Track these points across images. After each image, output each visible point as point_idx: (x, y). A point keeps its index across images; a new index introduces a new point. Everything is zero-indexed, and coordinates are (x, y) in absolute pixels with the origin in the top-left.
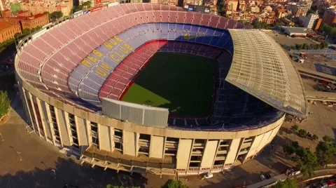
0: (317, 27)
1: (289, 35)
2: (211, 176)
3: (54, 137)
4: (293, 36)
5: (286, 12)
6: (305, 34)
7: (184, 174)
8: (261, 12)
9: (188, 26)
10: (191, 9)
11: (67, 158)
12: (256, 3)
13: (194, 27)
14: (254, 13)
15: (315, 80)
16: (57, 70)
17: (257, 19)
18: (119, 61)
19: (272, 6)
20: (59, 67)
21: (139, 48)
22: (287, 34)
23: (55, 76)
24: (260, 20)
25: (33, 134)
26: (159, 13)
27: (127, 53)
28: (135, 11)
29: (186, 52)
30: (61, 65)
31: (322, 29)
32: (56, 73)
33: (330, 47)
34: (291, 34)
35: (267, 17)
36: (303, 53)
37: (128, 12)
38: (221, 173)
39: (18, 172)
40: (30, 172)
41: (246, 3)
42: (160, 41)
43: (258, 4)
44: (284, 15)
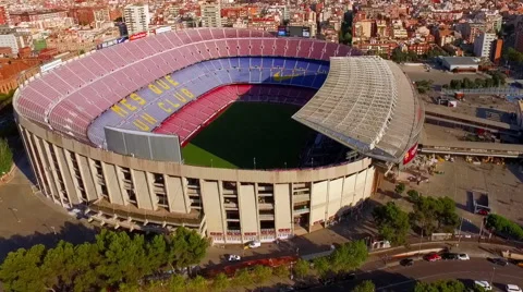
0: (498, 55)
1: (449, 69)
2: (257, 245)
3: (61, 195)
4: (455, 71)
5: (453, 34)
6: (476, 67)
7: (222, 242)
8: (410, 36)
9: (279, 61)
10: (282, 33)
11: (76, 222)
12: (404, 24)
13: (289, 62)
14: (397, 39)
15: (466, 129)
16: (74, 114)
17: (399, 48)
18: (170, 111)
19: (430, 27)
20: (76, 111)
21: (205, 95)
22: (446, 68)
23: (69, 120)
24: (405, 48)
25: (39, 195)
26: (235, 41)
27: (185, 101)
28: (198, 39)
29: (276, 100)
30: (80, 109)
31: (505, 56)
32: (71, 117)
33: (513, 85)
34: (452, 67)
35: (416, 44)
36: (459, 93)
37: (188, 41)
38: (275, 242)
39: (14, 237)
40: (29, 237)
41: (387, 24)
42: (239, 85)
43: (407, 25)
44: (449, 40)
